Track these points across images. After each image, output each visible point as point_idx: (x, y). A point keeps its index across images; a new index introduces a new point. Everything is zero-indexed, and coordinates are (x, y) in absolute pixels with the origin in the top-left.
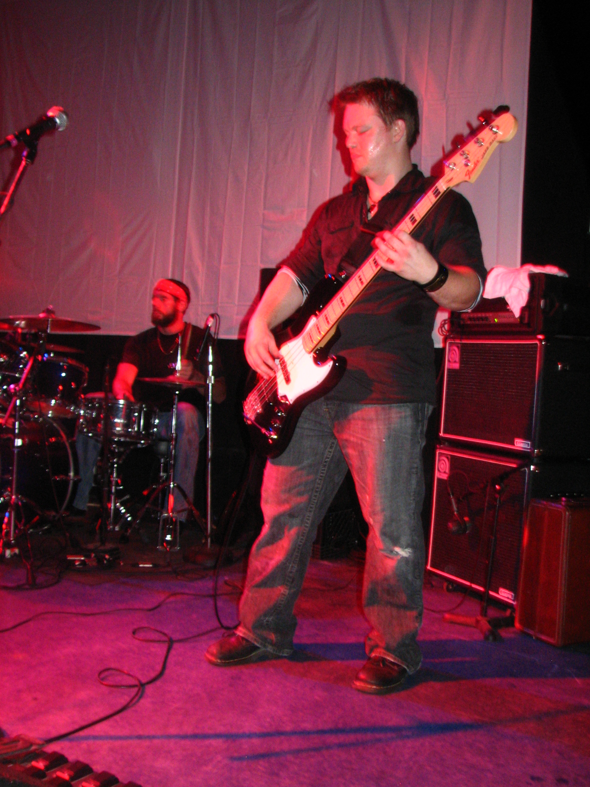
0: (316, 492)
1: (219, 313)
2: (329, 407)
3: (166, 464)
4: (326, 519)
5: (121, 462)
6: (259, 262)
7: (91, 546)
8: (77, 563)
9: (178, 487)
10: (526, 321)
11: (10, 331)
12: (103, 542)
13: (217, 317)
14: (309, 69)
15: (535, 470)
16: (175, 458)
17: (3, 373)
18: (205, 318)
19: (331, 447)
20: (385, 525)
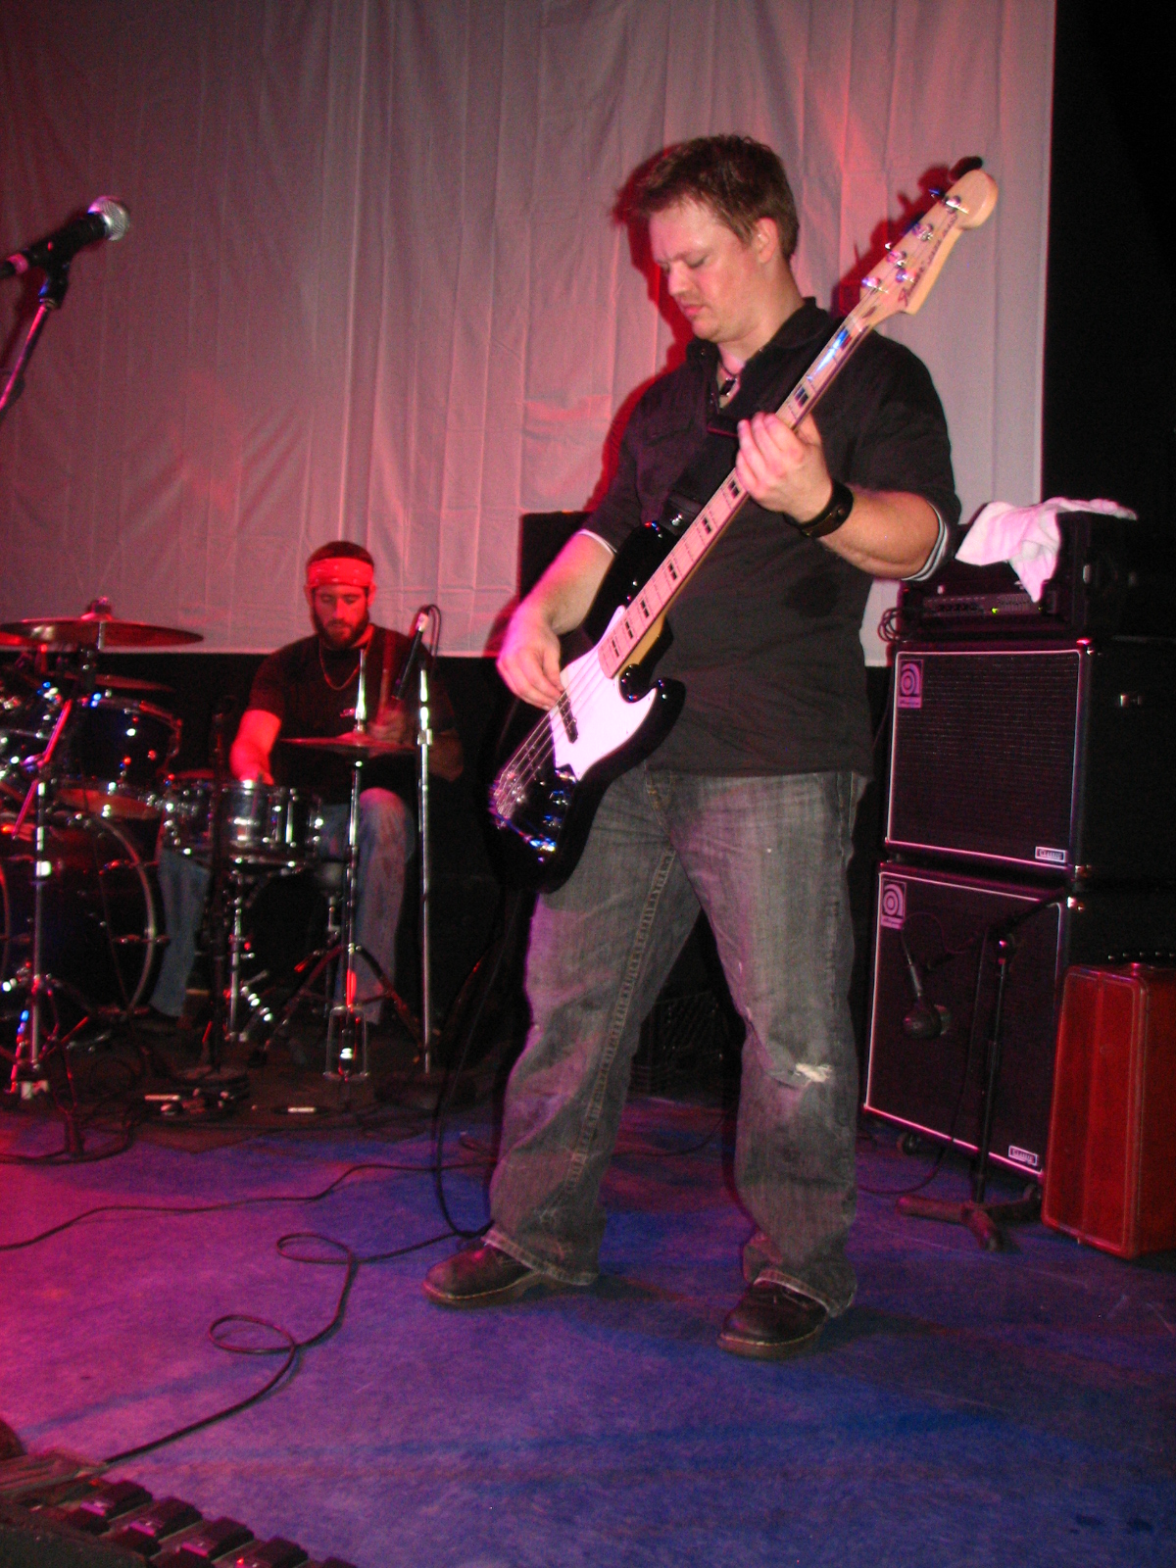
0: (636, 956)
1: (439, 605)
2: (659, 785)
3: (338, 908)
4: (658, 1010)
5: (248, 905)
6: (518, 502)
7: (192, 1074)
8: (164, 1108)
9: (364, 953)
10: (1054, 609)
11: (24, 649)
12: (216, 1064)
13: (436, 613)
14: (611, 113)
15: (1076, 905)
16: (358, 895)
17: (11, 731)
18: (411, 616)
19: (664, 867)
20: (776, 1021)
